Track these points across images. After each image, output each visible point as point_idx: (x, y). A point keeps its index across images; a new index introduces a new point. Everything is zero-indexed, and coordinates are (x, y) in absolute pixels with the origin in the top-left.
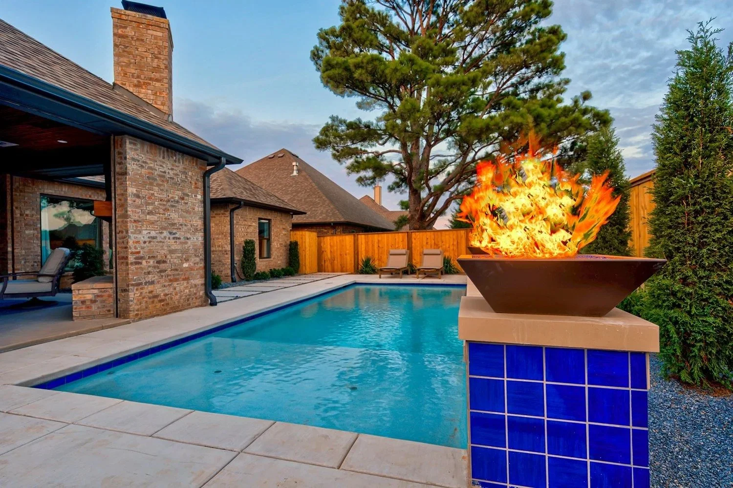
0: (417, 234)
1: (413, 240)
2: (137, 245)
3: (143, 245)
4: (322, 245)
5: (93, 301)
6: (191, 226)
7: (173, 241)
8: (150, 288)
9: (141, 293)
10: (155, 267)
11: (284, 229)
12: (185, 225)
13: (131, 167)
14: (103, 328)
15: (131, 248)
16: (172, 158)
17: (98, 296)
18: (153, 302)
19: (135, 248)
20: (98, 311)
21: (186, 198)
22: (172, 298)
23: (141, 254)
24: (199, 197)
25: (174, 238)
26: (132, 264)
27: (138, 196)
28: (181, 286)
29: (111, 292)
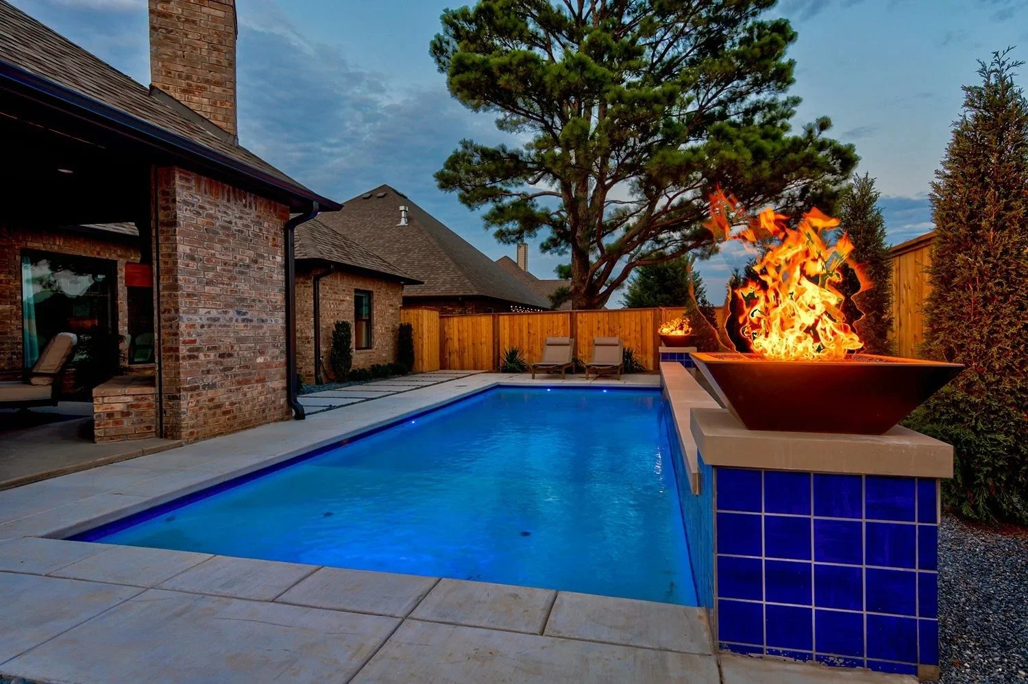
0: (584, 314)
1: (579, 323)
2: (192, 331)
3: (199, 330)
4: (446, 329)
5: (125, 414)
6: (268, 302)
7: (243, 324)
8: (211, 393)
9: (198, 401)
10: (216, 363)
11: (391, 305)
12: (260, 301)
13: (183, 214)
14: (143, 453)
15: (182, 335)
16: (241, 201)
17: (132, 406)
18: (214, 414)
19: (189, 334)
20: (132, 428)
21: (260, 260)
22: (240, 409)
23: (197, 345)
24: (279, 259)
25: (243, 320)
26: (184, 358)
27: (193, 258)
28: (254, 391)
29: (152, 399)
